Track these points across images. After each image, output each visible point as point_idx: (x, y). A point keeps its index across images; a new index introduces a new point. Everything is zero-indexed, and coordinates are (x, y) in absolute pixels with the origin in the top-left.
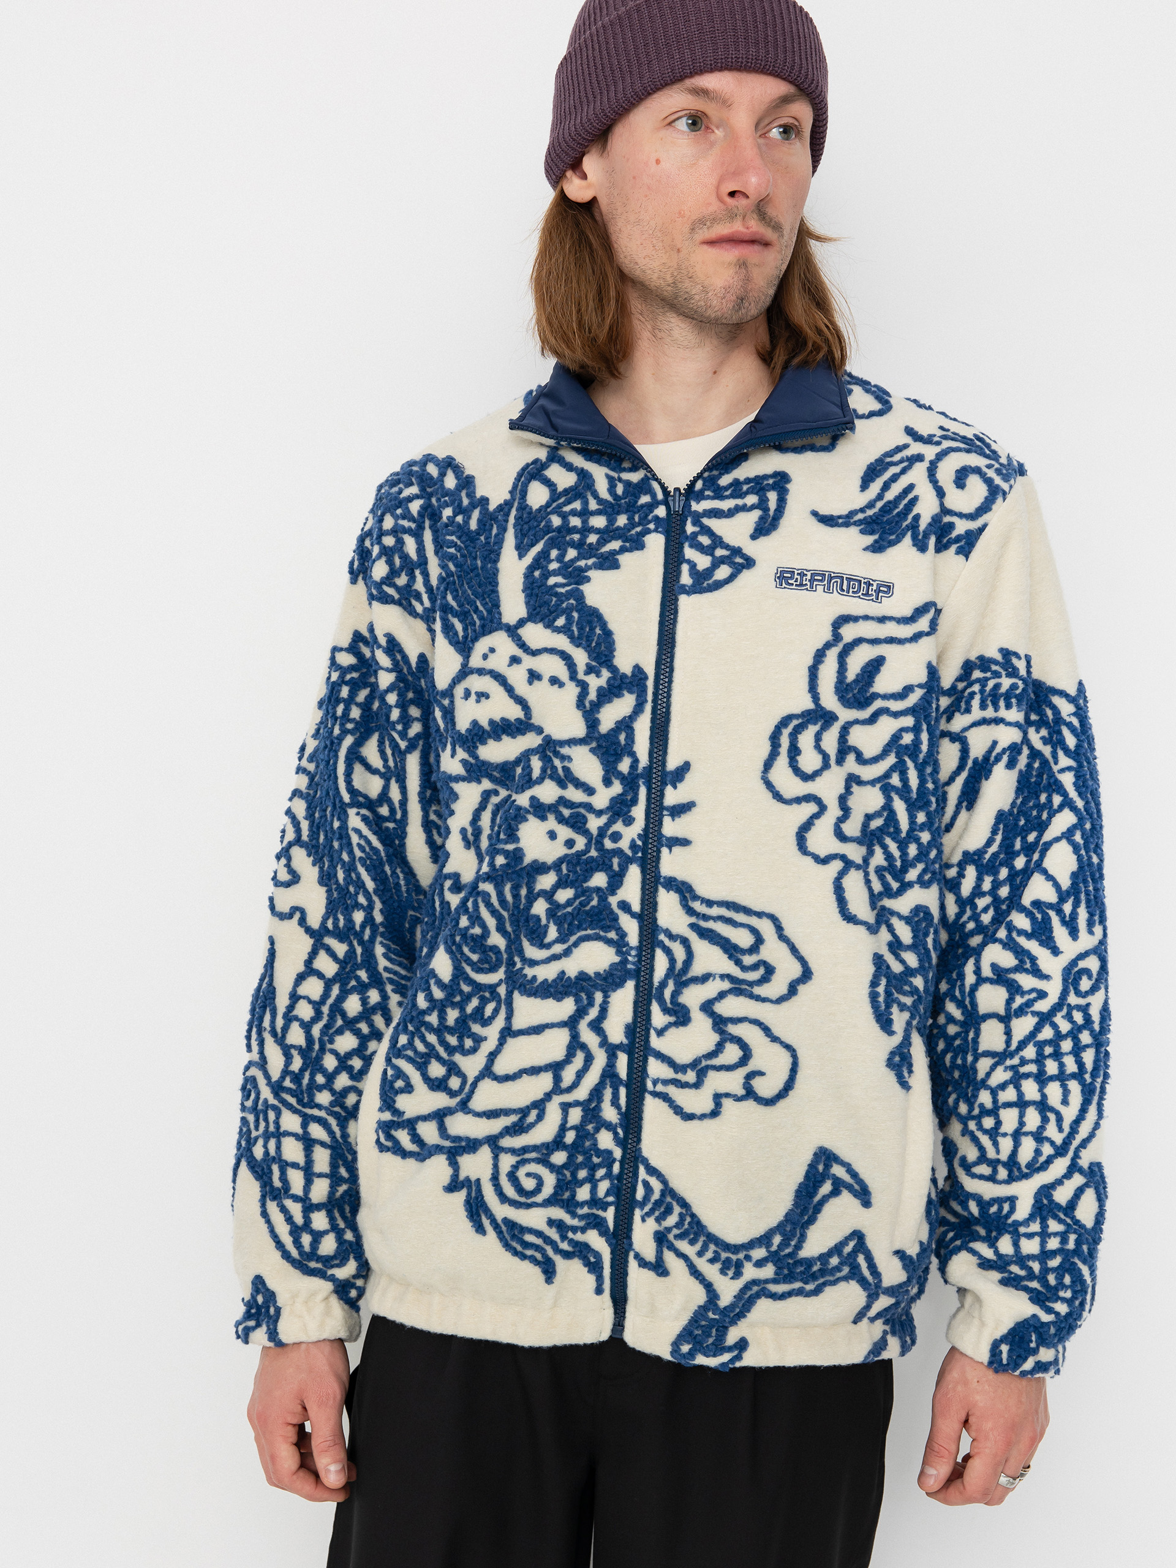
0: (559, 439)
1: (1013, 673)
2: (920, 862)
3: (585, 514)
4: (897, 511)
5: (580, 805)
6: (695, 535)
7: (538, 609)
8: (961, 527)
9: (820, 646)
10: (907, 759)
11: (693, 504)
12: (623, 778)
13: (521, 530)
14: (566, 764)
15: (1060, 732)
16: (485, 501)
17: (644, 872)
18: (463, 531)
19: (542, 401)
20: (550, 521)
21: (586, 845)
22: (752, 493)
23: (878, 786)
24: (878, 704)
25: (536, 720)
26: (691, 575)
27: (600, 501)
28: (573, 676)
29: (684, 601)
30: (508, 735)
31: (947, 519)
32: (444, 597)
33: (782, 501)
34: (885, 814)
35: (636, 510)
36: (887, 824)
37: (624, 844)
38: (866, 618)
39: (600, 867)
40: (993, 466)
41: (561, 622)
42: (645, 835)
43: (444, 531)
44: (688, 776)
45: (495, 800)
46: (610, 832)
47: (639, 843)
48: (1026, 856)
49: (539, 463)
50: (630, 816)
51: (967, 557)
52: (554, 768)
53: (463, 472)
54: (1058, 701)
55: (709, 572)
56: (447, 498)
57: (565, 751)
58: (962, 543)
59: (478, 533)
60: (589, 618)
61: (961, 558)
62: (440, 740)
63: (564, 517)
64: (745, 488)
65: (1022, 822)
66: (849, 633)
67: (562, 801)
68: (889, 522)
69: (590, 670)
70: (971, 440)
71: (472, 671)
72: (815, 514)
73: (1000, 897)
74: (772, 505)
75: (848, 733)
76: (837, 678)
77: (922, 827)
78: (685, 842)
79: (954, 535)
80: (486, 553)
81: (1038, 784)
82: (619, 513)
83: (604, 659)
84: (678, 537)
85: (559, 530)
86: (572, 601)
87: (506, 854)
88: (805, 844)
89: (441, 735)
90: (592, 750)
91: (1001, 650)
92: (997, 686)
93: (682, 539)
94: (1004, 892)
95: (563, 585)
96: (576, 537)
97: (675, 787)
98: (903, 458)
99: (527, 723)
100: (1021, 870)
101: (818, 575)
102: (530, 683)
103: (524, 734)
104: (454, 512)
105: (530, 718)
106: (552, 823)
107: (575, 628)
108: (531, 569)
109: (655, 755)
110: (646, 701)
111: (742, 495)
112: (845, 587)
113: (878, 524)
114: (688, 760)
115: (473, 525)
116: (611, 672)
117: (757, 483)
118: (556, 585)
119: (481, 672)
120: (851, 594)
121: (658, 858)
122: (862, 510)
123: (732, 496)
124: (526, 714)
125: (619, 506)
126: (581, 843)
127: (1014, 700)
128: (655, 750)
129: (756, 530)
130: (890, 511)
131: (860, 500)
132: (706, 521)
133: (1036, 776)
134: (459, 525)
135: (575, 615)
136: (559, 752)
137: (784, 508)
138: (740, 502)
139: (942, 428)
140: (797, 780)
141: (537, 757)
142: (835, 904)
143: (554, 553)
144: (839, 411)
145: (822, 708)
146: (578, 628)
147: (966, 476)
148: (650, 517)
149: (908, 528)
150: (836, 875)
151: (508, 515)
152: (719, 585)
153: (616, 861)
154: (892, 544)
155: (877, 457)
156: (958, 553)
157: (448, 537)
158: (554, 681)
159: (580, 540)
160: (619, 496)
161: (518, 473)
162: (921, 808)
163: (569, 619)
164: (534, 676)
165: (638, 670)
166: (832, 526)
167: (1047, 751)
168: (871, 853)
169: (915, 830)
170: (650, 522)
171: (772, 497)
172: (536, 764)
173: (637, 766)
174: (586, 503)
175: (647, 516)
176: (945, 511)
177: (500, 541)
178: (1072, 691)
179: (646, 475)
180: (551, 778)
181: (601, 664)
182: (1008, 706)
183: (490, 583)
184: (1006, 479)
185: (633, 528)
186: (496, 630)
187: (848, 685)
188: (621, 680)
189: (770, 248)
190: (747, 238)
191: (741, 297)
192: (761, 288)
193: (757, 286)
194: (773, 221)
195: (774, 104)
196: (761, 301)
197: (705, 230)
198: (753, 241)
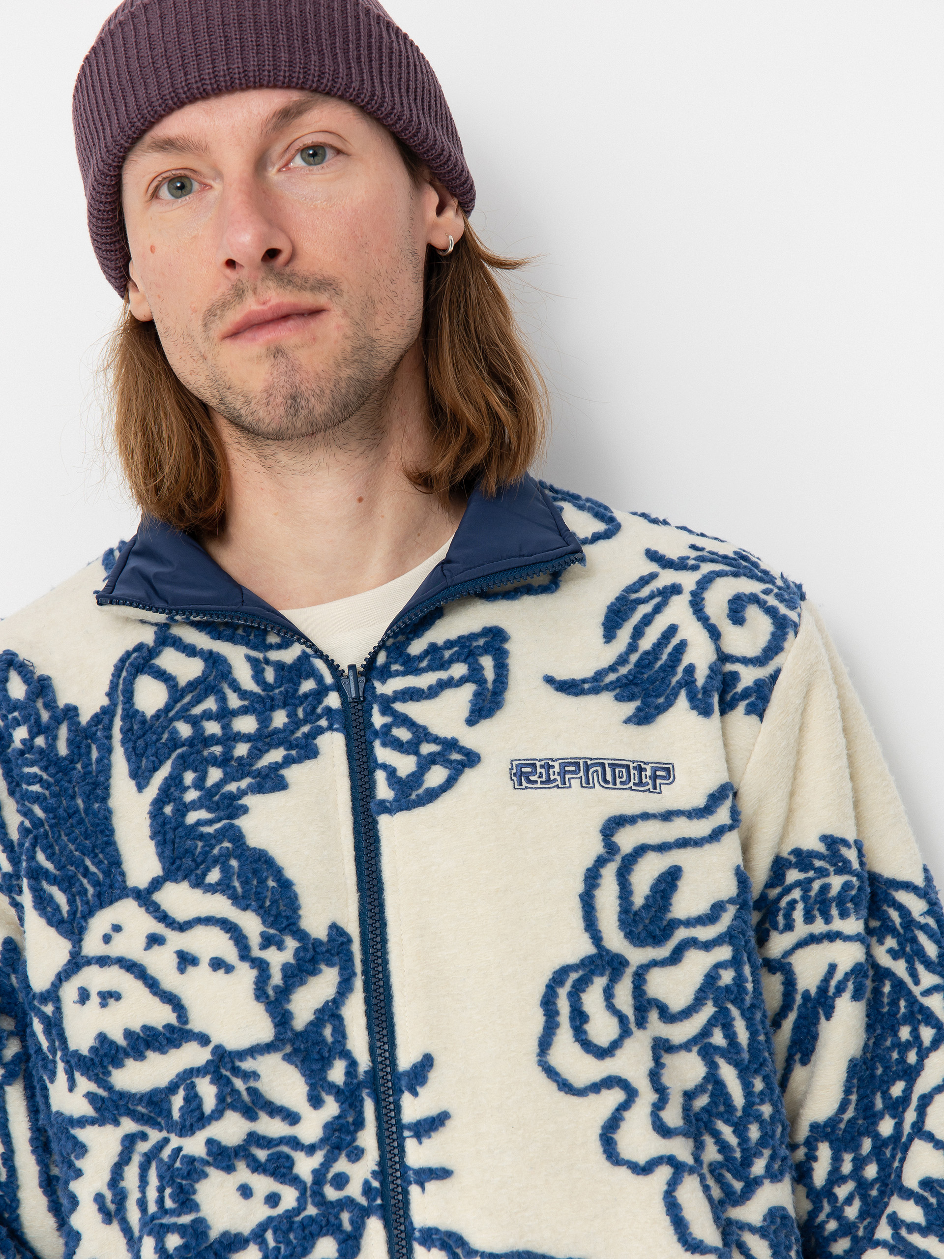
0: (171, 612)
1: (843, 868)
2: (765, 1147)
3: (224, 715)
4: (659, 663)
5: (282, 1141)
6: (387, 728)
7: (178, 862)
8: (748, 676)
9: (589, 862)
10: (730, 1006)
11: (377, 684)
12: (337, 1092)
13: (134, 748)
14: (252, 1084)
15: (914, 940)
16: (71, 712)
17: (387, 1226)
18: (48, 758)
19: (133, 563)
20: (175, 732)
21: (298, 1199)
22: (458, 661)
23: (695, 1049)
24: (681, 934)
25: (196, 1024)
26: (391, 785)
27: (243, 694)
28: (245, 953)
29: (386, 824)
30: (155, 1050)
31: (729, 667)
32: (32, 858)
33: (501, 668)
34: (710, 1087)
35: (297, 702)
36: (713, 1102)
37: (354, 1190)
38: (646, 816)
39: (324, 1231)
40: (772, 591)
41: (214, 876)
42: (382, 1172)
43: (20, 762)
44: (433, 1076)
45: (143, 1147)
46: (330, 1176)
47: (376, 1184)
48: (893, 1117)
49: (145, 650)
50: (357, 1148)
51: (761, 717)
52: (235, 1092)
53: (32, 673)
54: (903, 897)
55: (417, 777)
56: (16, 714)
57: (247, 1065)
58: (752, 699)
59: (72, 759)
60: (255, 866)
61: (754, 718)
62: (45, 1067)
63: (195, 722)
64: (447, 654)
65: (879, 1071)
66: (627, 840)
67: (254, 1139)
68: (651, 680)
69: (267, 942)
70: (734, 559)
71: (89, 962)
72: (549, 680)
73: (866, 1180)
74: (489, 674)
75: (644, 981)
76: (620, 905)
77: (762, 1097)
78: (442, 1174)
79: (740, 688)
80: (88, 788)
81: (893, 1013)
82: (273, 708)
83: (285, 923)
84: (362, 733)
85: (190, 742)
86: (227, 844)
87: (181, 1230)
88: (614, 1149)
89: (45, 1058)
90: (287, 1058)
91: (824, 838)
92: (825, 888)
93: (369, 735)
94: (871, 1171)
95: (210, 822)
96: (217, 750)
97: (415, 1094)
98: (652, 592)
99: (181, 1029)
100: (889, 1138)
101: (571, 764)
102: (182, 970)
103: (178, 1046)
104: (30, 732)
105: (186, 1022)
106: (243, 1174)
107: (237, 884)
108: (158, 804)
109: (379, 1052)
110: (355, 974)
111: (444, 665)
112: (609, 777)
113: (636, 685)
114: (427, 1051)
115: (63, 749)
116: (299, 940)
117: (463, 647)
118: (199, 823)
119: (103, 961)
120: (618, 785)
121: (406, 1203)
122: (612, 668)
123: (431, 668)
124: (179, 1017)
125: (272, 699)
126: (289, 1197)
127: (850, 905)
128: (378, 1044)
129: (472, 712)
130: (650, 664)
131: (608, 654)
132: (399, 707)
133: (888, 1004)
134: (41, 751)
135: (234, 863)
136: (238, 1068)
137: (506, 677)
138: (443, 675)
139: (693, 547)
140: (589, 1060)
141: (208, 1078)
142: (671, 1231)
143: (189, 777)
144: (555, 537)
145: (608, 952)
146: (242, 883)
147: (743, 608)
148: (319, 710)
149: (680, 685)
150: (665, 1188)
151: (109, 728)
152: (433, 795)
153: (345, 1217)
154: (661, 709)
155: (617, 595)
156: (748, 712)
157: (27, 770)
158: (217, 964)
159: (224, 754)
160: (270, 685)
161: (116, 666)
162: (756, 1072)
163: (226, 871)
164: (186, 960)
165: (336, 930)
166: (576, 694)
167: (900, 968)
168: (699, 1146)
169: (754, 1104)
170: (320, 717)
171: (487, 663)
172: (207, 1091)
173: (355, 1071)
174: (223, 700)
175: (314, 709)
176: (724, 658)
177: (106, 769)
178: (919, 880)
179: (304, 652)
180: (233, 1107)
181: (281, 931)
182: (844, 915)
183: (102, 832)
184: (792, 606)
185: (298, 728)
186: (120, 898)
187: (636, 914)
188: (314, 948)
189: (324, 316)
190: (269, 316)
191: (291, 396)
192: (322, 374)
193: (312, 374)
194: (311, 281)
195: (270, 125)
196: (327, 391)
197: (218, 322)
198: (283, 317)
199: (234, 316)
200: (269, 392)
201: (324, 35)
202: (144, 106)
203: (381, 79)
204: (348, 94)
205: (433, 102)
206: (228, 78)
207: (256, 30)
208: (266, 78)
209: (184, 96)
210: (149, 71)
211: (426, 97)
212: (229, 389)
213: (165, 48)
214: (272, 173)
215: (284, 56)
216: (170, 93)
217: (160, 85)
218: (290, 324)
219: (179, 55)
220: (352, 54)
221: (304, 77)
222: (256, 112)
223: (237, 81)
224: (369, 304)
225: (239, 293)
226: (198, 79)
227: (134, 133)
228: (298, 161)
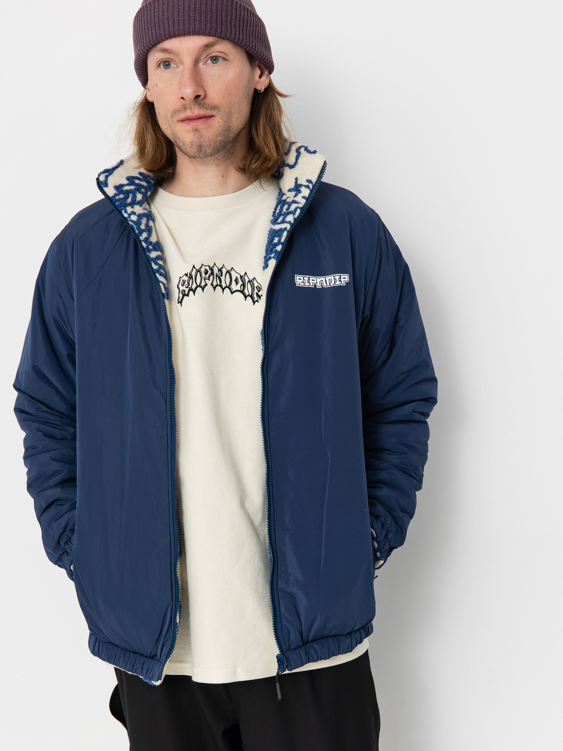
189: (213, 118)
190: (195, 118)
191: (199, 146)
192: (211, 139)
193: (207, 139)
194: (210, 106)
195: (201, 49)
196: (212, 145)
197: (176, 116)
198: (199, 118)
199: (183, 115)
200: (192, 143)
201: (224, 17)
202: (158, 36)
203: (243, 32)
204: (230, 39)
205: (261, 37)
206: (188, 31)
207: (200, 14)
208: (202, 32)
209: (172, 35)
210: (161, 23)
211: (259, 36)
212: (178, 139)
213: (168, 16)
214: (201, 65)
215: (209, 25)
216: (168, 33)
217: (164, 29)
218: (202, 120)
219: (172, 20)
220: (233, 23)
221: (215, 33)
222: (197, 44)
223: (191, 32)
224: (230, 115)
225: (185, 108)
226: (178, 30)
227: (154, 44)
228: (209, 61)
